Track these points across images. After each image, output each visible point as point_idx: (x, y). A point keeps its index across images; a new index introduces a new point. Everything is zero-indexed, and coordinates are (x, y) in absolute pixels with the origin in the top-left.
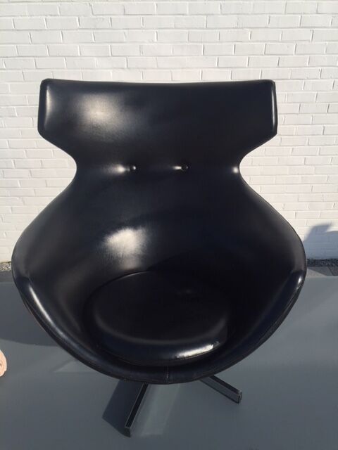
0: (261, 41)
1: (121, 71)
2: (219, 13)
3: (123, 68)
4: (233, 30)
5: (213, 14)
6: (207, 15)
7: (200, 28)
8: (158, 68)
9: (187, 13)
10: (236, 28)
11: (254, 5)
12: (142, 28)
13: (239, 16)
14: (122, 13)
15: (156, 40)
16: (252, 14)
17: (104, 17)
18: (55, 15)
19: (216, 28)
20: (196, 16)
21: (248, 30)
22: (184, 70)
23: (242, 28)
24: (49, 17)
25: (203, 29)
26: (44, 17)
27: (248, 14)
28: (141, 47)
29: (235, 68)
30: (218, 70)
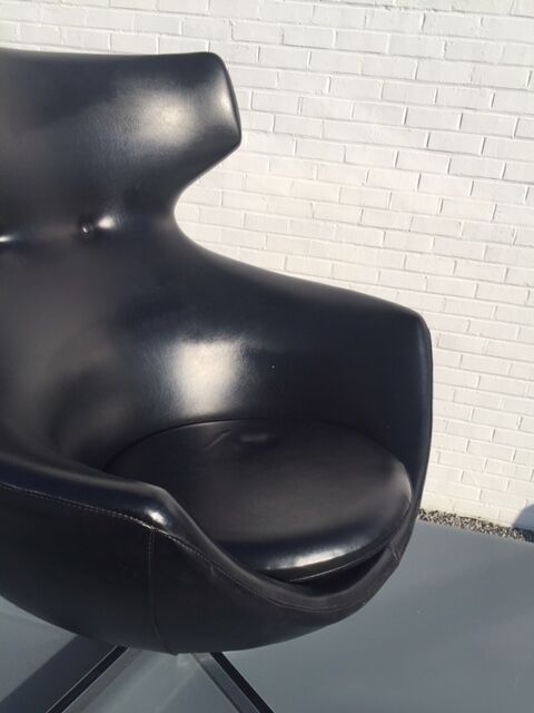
0: (510, 113)
1: (263, 135)
2: (442, 56)
3: (265, 132)
4: (462, 88)
5: (430, 58)
6: (420, 58)
7: (406, 80)
8: (324, 138)
9: (387, 52)
10: (468, 85)
11: (504, 49)
12: (307, 70)
13: (477, 65)
14: (279, 41)
15: (327, 92)
16: (499, 64)
17: (249, 45)
18: (174, 35)
19: (433, 82)
20: (399, 59)
21: (489, 90)
22: (368, 147)
23: (479, 86)
24: (164, 36)
25: (410, 80)
26: (157, 36)
27: (492, 64)
28: (300, 100)
29: (458, 153)
30: (428, 153)
